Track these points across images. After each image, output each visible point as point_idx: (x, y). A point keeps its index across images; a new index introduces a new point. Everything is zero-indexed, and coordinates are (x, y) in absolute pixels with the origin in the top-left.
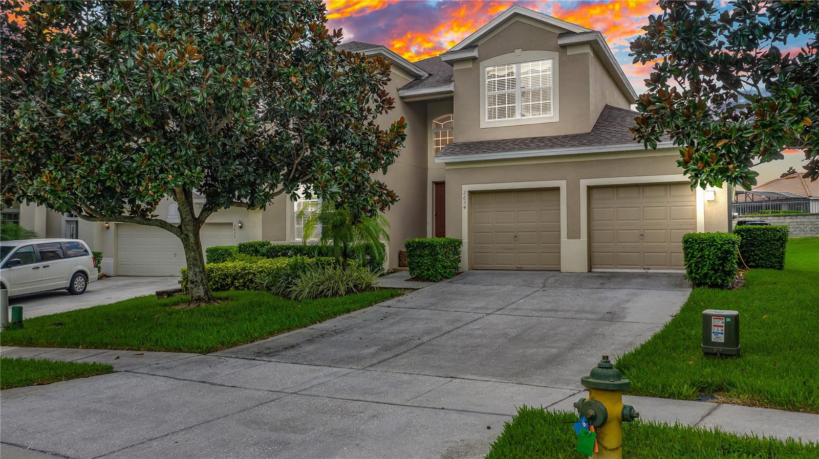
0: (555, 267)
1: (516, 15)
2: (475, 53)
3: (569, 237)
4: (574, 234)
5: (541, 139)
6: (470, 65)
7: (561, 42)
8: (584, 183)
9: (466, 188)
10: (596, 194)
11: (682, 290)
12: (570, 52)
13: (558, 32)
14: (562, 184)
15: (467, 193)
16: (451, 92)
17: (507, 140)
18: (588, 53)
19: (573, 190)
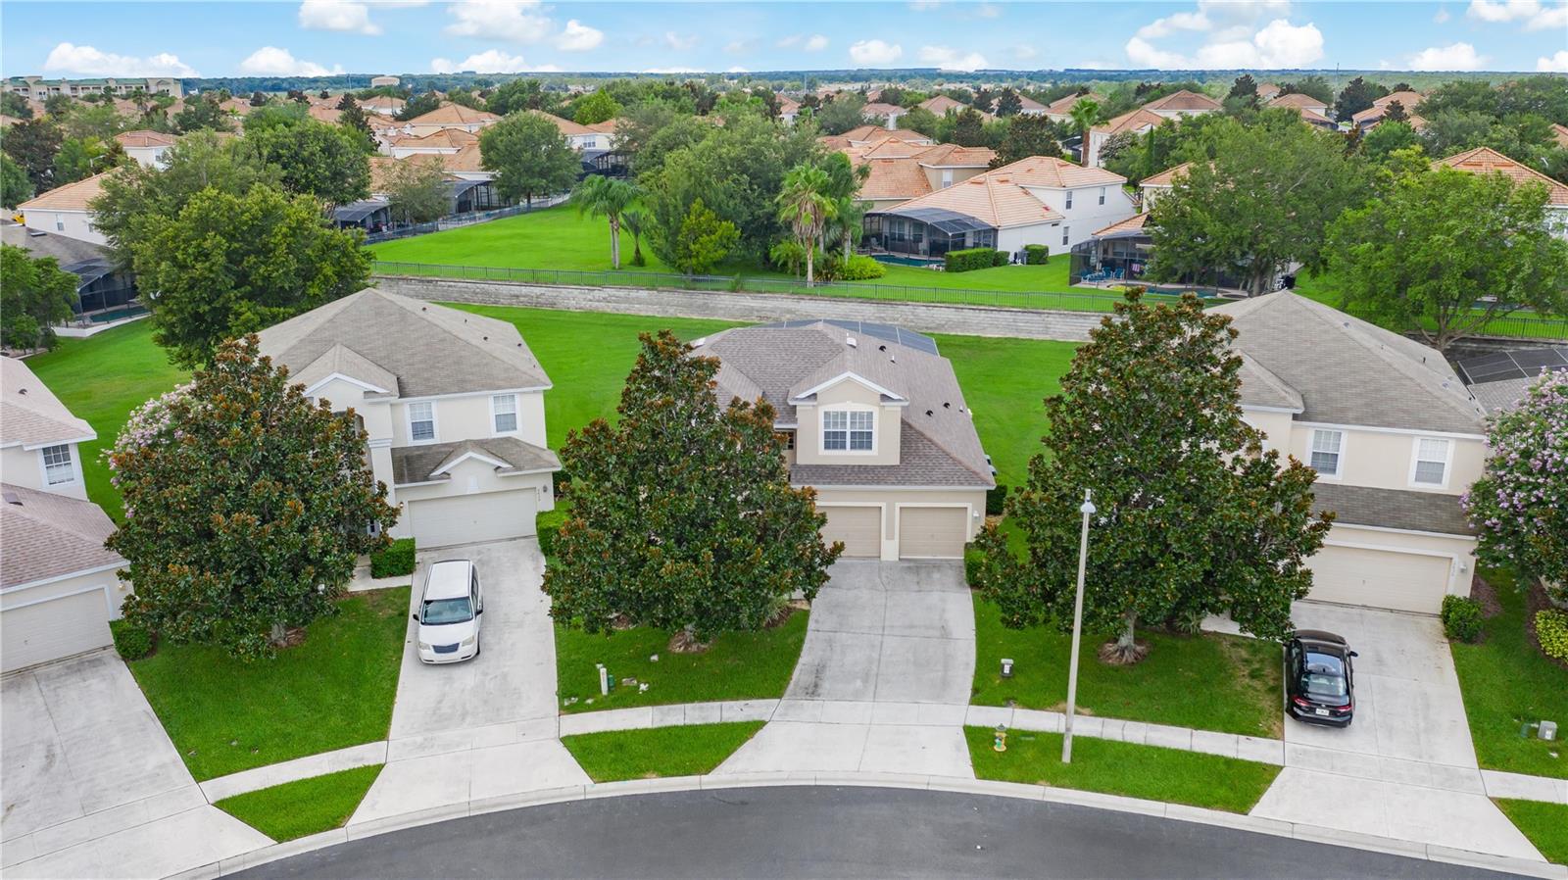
0: (878, 556)
1: (848, 377)
2: (816, 403)
3: (887, 538)
4: (890, 537)
5: (866, 469)
6: (810, 408)
8: (898, 505)
10: (905, 512)
11: (965, 591)
12: (887, 408)
13: (880, 394)
14: (883, 505)
16: (796, 428)
17: (839, 465)
19: (891, 510)
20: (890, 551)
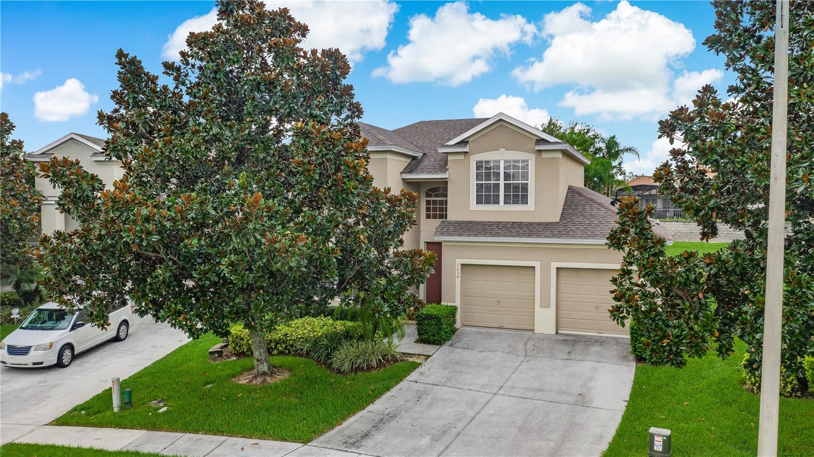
0: (530, 328)
1: (501, 120)
2: (467, 149)
3: (541, 306)
4: (545, 304)
5: (520, 225)
6: (462, 157)
7: (538, 148)
8: (554, 265)
9: (459, 261)
10: (562, 274)
11: (628, 364)
12: (544, 155)
13: (536, 138)
14: (537, 265)
15: (460, 265)
16: (447, 178)
17: (491, 222)
18: (558, 158)
19: (546, 270)
20: (545, 322)
